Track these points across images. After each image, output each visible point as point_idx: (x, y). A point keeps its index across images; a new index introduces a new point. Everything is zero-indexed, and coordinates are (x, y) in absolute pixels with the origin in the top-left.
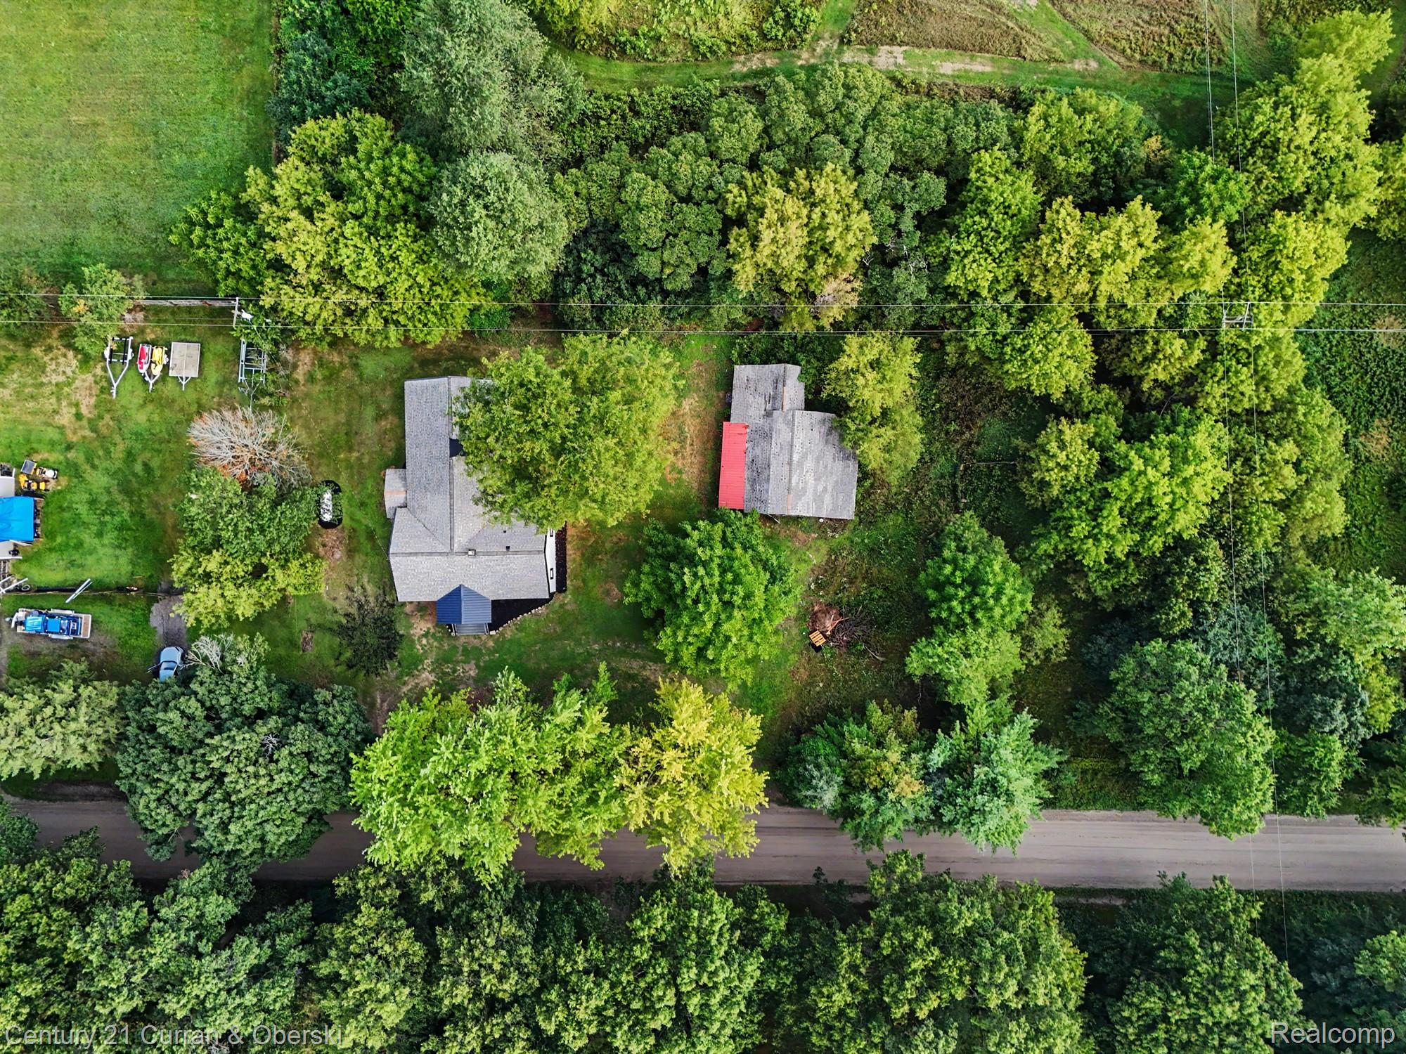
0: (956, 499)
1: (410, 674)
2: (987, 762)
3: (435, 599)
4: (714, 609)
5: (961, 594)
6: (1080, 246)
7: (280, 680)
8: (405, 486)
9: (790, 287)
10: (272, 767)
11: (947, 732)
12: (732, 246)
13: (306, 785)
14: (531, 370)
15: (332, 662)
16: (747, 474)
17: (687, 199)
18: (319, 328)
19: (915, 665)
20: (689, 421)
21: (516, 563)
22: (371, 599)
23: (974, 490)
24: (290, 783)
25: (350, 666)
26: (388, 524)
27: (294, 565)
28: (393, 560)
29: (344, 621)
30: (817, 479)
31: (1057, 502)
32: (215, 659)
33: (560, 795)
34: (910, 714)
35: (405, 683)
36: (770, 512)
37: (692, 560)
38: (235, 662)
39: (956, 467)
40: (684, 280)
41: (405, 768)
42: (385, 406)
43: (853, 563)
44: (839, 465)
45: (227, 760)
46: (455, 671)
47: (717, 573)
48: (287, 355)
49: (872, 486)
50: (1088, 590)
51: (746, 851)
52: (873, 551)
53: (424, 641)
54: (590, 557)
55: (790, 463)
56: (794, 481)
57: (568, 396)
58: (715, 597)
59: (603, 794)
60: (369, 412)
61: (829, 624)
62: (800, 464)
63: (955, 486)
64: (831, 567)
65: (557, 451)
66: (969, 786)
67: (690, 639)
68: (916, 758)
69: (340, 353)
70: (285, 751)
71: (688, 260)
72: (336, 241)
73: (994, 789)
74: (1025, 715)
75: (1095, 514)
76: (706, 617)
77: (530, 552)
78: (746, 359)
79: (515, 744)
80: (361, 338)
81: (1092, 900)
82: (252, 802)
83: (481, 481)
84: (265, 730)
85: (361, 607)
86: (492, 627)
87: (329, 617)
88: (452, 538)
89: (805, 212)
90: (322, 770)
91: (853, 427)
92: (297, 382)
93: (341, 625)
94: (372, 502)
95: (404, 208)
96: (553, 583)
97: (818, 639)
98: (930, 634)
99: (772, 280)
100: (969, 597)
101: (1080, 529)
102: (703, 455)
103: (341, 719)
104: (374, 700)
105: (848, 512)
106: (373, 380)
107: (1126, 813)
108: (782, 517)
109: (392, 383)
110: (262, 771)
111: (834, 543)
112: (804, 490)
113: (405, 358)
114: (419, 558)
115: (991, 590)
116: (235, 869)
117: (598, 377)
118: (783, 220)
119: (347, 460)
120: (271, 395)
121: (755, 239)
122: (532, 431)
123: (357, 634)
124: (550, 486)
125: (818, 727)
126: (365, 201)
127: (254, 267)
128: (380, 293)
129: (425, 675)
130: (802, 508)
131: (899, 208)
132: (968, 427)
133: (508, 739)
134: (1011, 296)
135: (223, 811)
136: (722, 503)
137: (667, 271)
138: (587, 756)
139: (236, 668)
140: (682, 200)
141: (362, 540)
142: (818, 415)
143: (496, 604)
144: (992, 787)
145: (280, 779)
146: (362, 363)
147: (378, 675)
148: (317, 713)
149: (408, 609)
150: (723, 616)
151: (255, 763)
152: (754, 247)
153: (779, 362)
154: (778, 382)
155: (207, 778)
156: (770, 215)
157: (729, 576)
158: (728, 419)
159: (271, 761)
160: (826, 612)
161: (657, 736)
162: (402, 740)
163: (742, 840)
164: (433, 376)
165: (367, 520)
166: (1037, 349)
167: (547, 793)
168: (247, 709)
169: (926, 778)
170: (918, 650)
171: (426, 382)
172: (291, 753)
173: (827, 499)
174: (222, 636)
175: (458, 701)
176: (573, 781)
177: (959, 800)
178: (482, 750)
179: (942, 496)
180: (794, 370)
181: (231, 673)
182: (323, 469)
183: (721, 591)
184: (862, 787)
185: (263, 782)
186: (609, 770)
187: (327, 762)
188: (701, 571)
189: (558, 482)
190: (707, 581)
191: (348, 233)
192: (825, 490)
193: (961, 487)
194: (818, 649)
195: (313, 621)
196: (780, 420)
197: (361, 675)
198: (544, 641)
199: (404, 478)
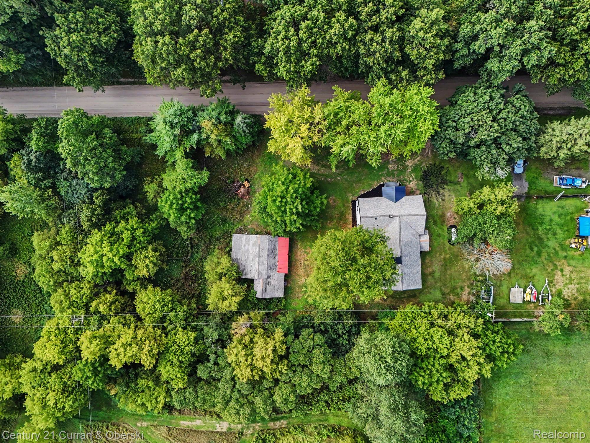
0: (191, 243)
1: (417, 165)
2: (175, 136)
3: (406, 197)
4: (289, 195)
5: (186, 205)
6: (141, 349)
7: (471, 160)
8: (420, 244)
9: (260, 331)
10: (472, 124)
11: (192, 147)
12: (284, 347)
13: (458, 117)
14: (365, 293)
15: (450, 169)
16: (277, 252)
17: (304, 366)
18: (459, 310)
19: (206, 174)
20: (302, 274)
21: (372, 212)
22: (434, 196)
23: (184, 247)
24: (464, 118)
25: (442, 167)
26: (427, 228)
27: (466, 209)
28: (424, 212)
29: (445, 186)
30: (248, 250)
31: (149, 243)
32: (498, 169)
33: (350, 116)
34: (208, 154)
35: (419, 161)
36: (267, 236)
37: (298, 214)
38: (490, 168)
39: (192, 256)
40: (305, 332)
41: (416, 125)
42: (430, 277)
43: (233, 216)
44: (239, 257)
45: (491, 127)
46: (398, 167)
47: (288, 210)
48: (472, 298)
49: (226, 248)
50: (136, 207)
51: (273, 96)
52: (225, 221)
53: (411, 179)
54: (342, 215)
55: (259, 257)
56: (257, 250)
57: (350, 283)
58: (289, 200)
59: (332, 117)
60: (437, 275)
61: (242, 190)
62: (255, 256)
63: (192, 248)
64: (242, 214)
65: (354, 260)
66: (182, 126)
67: (298, 182)
68: (204, 136)
69: (450, 300)
70: (467, 131)
71: (303, 341)
72: (451, 347)
73: (171, 125)
74: (160, 155)
75: (134, 238)
76: (292, 191)
77: (366, 217)
78: (279, 300)
79: (369, 137)
80: (440, 306)
81: (132, 80)
82: (480, 109)
83: (386, 246)
84: (476, 140)
85: (438, 192)
86: (382, 185)
87: (452, 188)
88: (400, 222)
89: (254, 362)
90: (450, 123)
91: (233, 272)
92: (468, 287)
93: (447, 184)
94: (435, 237)
95: (423, 361)
96: (357, 205)
97: (247, 184)
98: (200, 187)
99: (268, 333)
100: (183, 203)
101: (139, 232)
102: (296, 260)
103: (443, 145)
104: (432, 154)
105: (235, 237)
106: (435, 289)
107: (120, 116)
108: (262, 234)
109: (427, 287)
110: (476, 122)
111: (241, 224)
112: (253, 245)
113: (422, 298)
114: (414, 213)
115: (174, 206)
116: (487, 81)
117: (338, 291)
118: (263, 358)
119: (446, 254)
120: (479, 281)
121: (275, 350)
122: (365, 268)
123: (440, 181)
124: (357, 245)
125: (245, 147)
126: (439, 364)
127: (487, 335)
128: (432, 325)
129: (410, 165)
130: (253, 238)
131: (216, 363)
132: (187, 273)
133: (372, 139)
134: (169, 328)
135: (492, 105)
136: (288, 239)
137: (311, 336)
138: (340, 133)
139: (489, 165)
140: (306, 366)
141: (438, 221)
142: (248, 277)
143: (381, 195)
144: (172, 126)
145: (468, 119)
146: (440, 295)
147: (431, 164)
148: (454, 147)
149: (418, 192)
150: (285, 193)
151: (479, 126)
152: (275, 347)
153: (265, 299)
154: (265, 291)
155: (500, 119)
156: (268, 361)
157: (283, 209)
158: (286, 275)
159: (472, 127)
160: (243, 195)
161: (310, 142)
162: (418, 137)
163: (275, 100)
164: (410, 290)
165: (436, 229)
166: (158, 306)
167: (356, 116)
168: (484, 148)
169: (199, 128)
170: (204, 181)
171: (412, 288)
172: (464, 130)
173: (244, 242)
174: (496, 179)
175: (395, 154)
176: (345, 122)
177: (186, 119)
178: (383, 134)
179: (197, 244)
180: (259, 295)
181: (491, 163)
182: (456, 250)
183: (286, 202)
184: (225, 124)
185: (476, 118)
186: (330, 127)
187: (449, 127)
188: (294, 210)
189: (354, 247)
190: (292, 206)
191: (446, 350)
192: (245, 246)
193: (189, 249)
194: (247, 180)
195: (459, 186)
196: (264, 275)
197: (437, 164)
198: (360, 180)
199: (421, 247)
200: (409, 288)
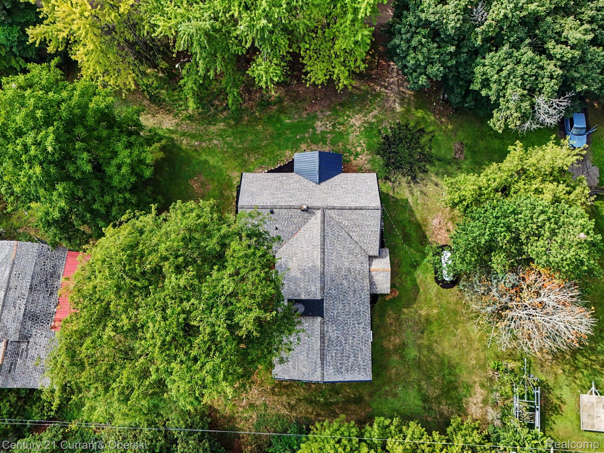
1: (371, 124)
3: (342, 175)
8: (371, 278)
15: (436, 134)
21: (266, 199)
22: (404, 184)
25: (422, 131)
26: (385, 242)
28: (378, 203)
29: (428, 167)
35: (375, 117)
36: (37, 245)
42: (395, 358)
46: (334, 126)
48: (492, 414)
53: (359, 149)
55: (8, 289)
56: (7, 272)
60: (411, 353)
69: (440, 414)
85: (414, 178)
88: (323, 222)
92: (482, 386)
93: (431, 162)
106: (406, 385)
109: (389, 382)
114: (353, 205)
119: (431, 307)
120: (506, 371)
123: (416, 156)
129: (358, 123)
139: (519, 93)
141: (414, 234)
143: (292, 170)
146: (420, 403)
147: (399, 124)
149: (369, 169)
154: (8, 370)
164: (350, 383)
171: (348, 377)
174: (536, 127)
182: (452, 299)
195: (455, 167)
196: (11, 331)
197: (412, 124)
198: (259, 148)
199: (372, 284)
200: (339, 378)
